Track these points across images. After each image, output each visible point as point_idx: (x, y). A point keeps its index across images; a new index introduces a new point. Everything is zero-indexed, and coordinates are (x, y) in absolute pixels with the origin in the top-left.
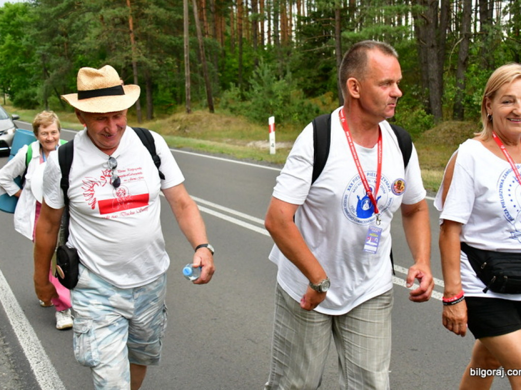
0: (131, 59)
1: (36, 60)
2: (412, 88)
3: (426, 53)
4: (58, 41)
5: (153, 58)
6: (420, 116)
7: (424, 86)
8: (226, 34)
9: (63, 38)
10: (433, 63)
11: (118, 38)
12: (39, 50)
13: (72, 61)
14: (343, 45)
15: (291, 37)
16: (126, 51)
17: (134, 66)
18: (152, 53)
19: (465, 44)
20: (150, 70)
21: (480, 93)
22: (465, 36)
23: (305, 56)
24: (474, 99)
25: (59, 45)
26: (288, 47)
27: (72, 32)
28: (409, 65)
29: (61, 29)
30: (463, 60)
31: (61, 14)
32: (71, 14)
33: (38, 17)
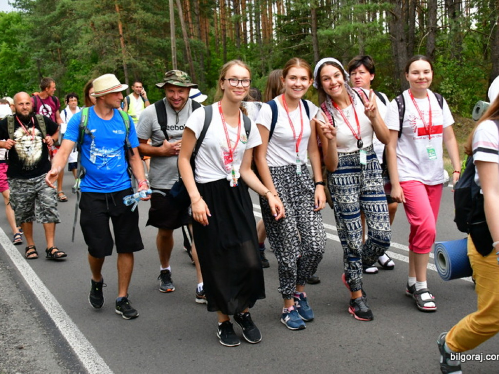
0: (122, 62)
1: (32, 65)
2: (385, 80)
3: (396, 46)
4: (52, 47)
5: (143, 60)
7: (395, 77)
8: (211, 35)
9: (57, 44)
10: (403, 55)
11: (109, 42)
12: (34, 56)
13: (65, 66)
14: (320, 41)
15: (272, 35)
16: (116, 54)
17: (125, 68)
18: (141, 55)
19: (432, 36)
20: (140, 72)
21: (447, 82)
22: (433, 29)
23: (284, 53)
24: (441, 87)
25: (52, 51)
26: (269, 46)
27: (64, 38)
28: (383, 58)
29: (54, 35)
30: (431, 52)
31: (55, 21)
32: (63, 21)
33: (32, 25)
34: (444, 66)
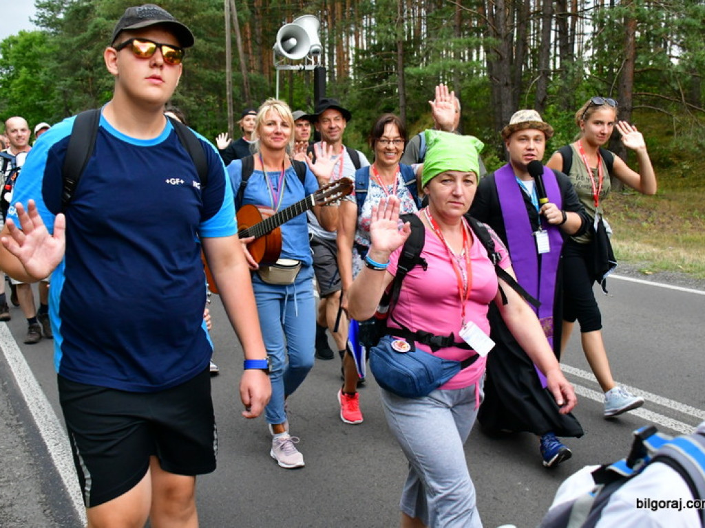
1: (56, 97)
2: (484, 132)
3: (500, 92)
4: (81, 75)
5: (190, 96)
6: (493, 163)
7: (497, 128)
9: (87, 72)
10: (507, 102)
12: (60, 86)
13: (98, 99)
14: (407, 82)
15: (348, 73)
18: (189, 90)
19: (543, 82)
21: (560, 138)
22: (544, 73)
23: (363, 94)
24: (552, 144)
25: (82, 80)
26: (345, 85)
27: (97, 65)
28: (480, 106)
29: (85, 61)
30: (541, 100)
31: (85, 44)
32: (97, 45)
33: (58, 48)
34: (556, 118)
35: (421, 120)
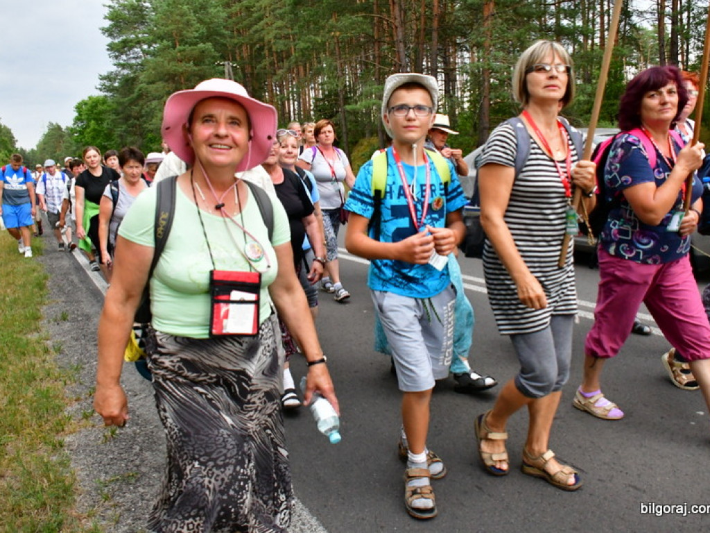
4: (132, 123)
9: (136, 121)
12: (118, 131)
13: (144, 139)
25: (133, 127)
27: (142, 116)
29: (133, 114)
31: (133, 102)
32: (141, 102)
33: (115, 106)
35: (360, 142)
